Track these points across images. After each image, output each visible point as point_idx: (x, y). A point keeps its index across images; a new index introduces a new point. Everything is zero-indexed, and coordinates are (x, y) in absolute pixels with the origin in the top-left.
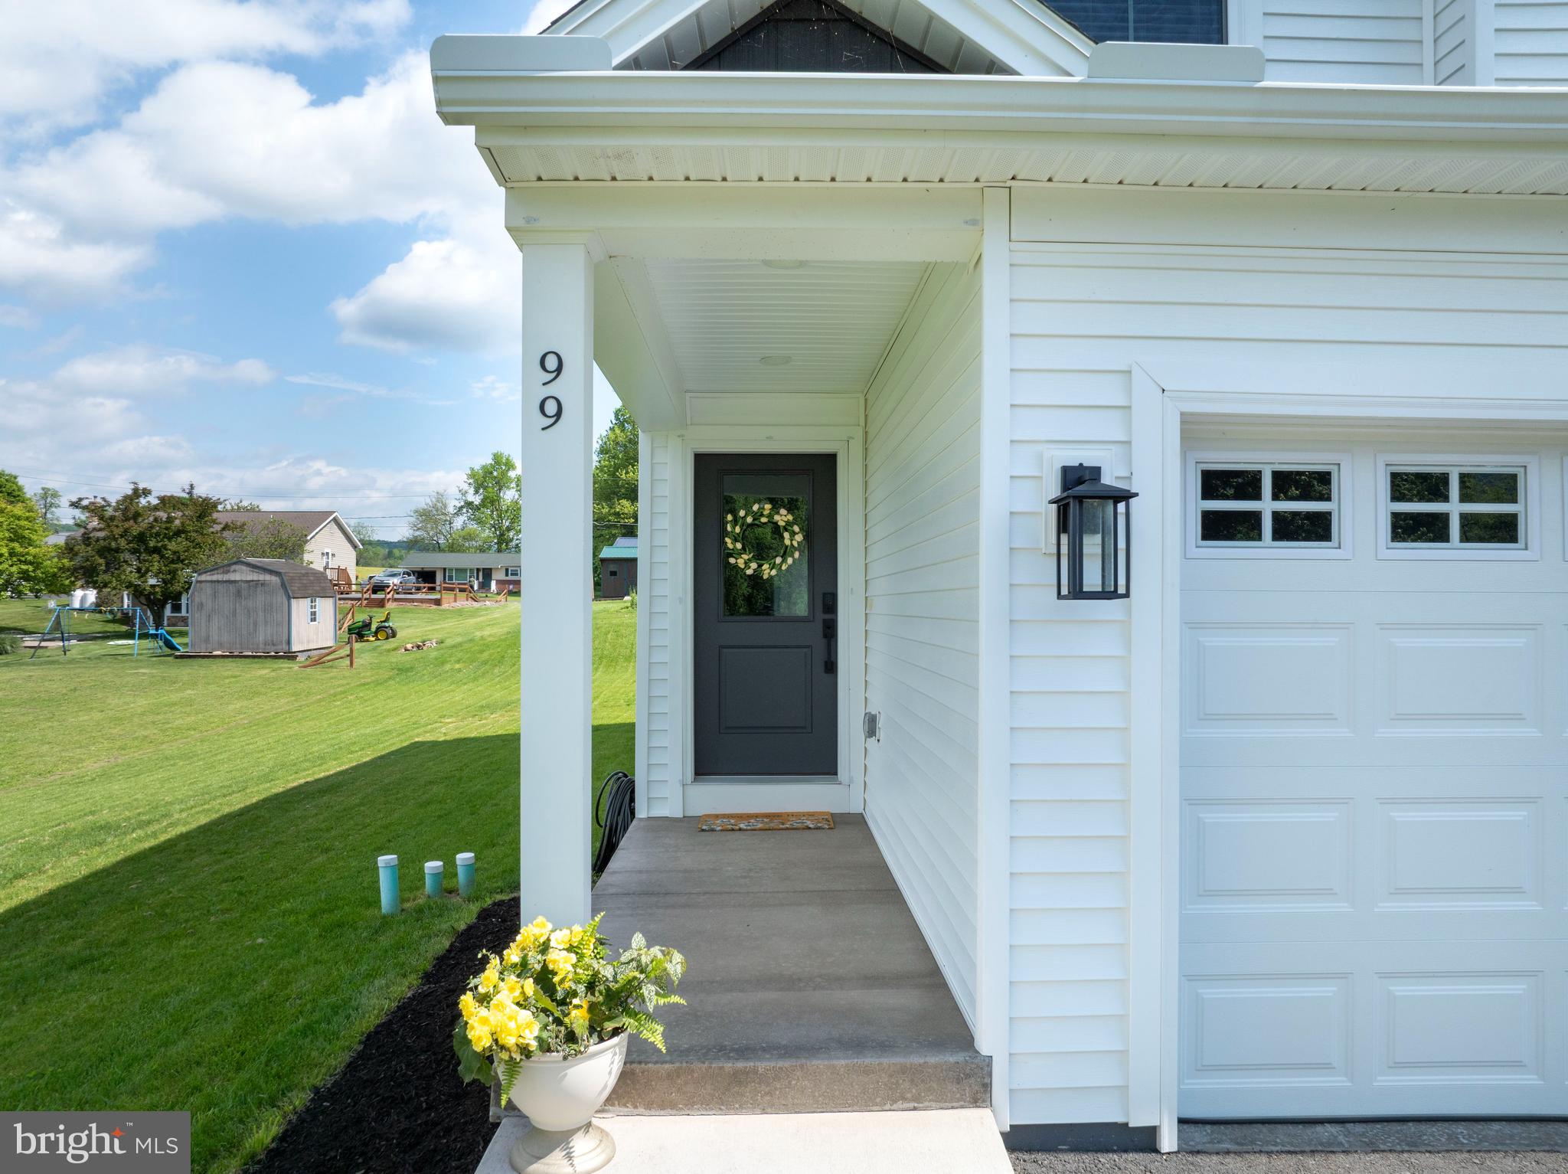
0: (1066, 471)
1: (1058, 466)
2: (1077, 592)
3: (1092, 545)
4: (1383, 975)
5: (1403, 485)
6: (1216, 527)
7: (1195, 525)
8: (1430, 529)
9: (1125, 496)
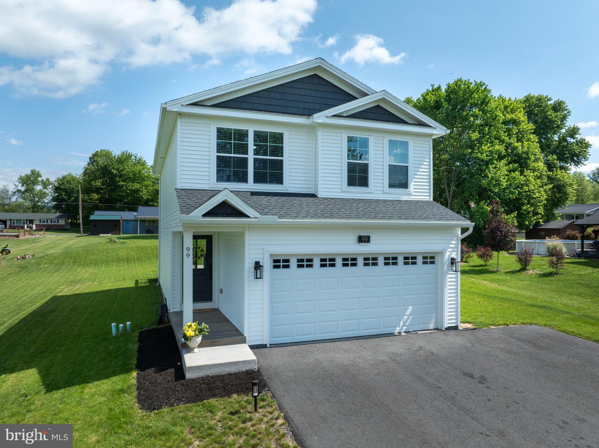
0: (256, 262)
1: (254, 261)
2: (257, 278)
3: (258, 271)
4: (296, 324)
5: (299, 261)
6: (275, 267)
7: (272, 267)
8: (302, 266)
9: (262, 266)
